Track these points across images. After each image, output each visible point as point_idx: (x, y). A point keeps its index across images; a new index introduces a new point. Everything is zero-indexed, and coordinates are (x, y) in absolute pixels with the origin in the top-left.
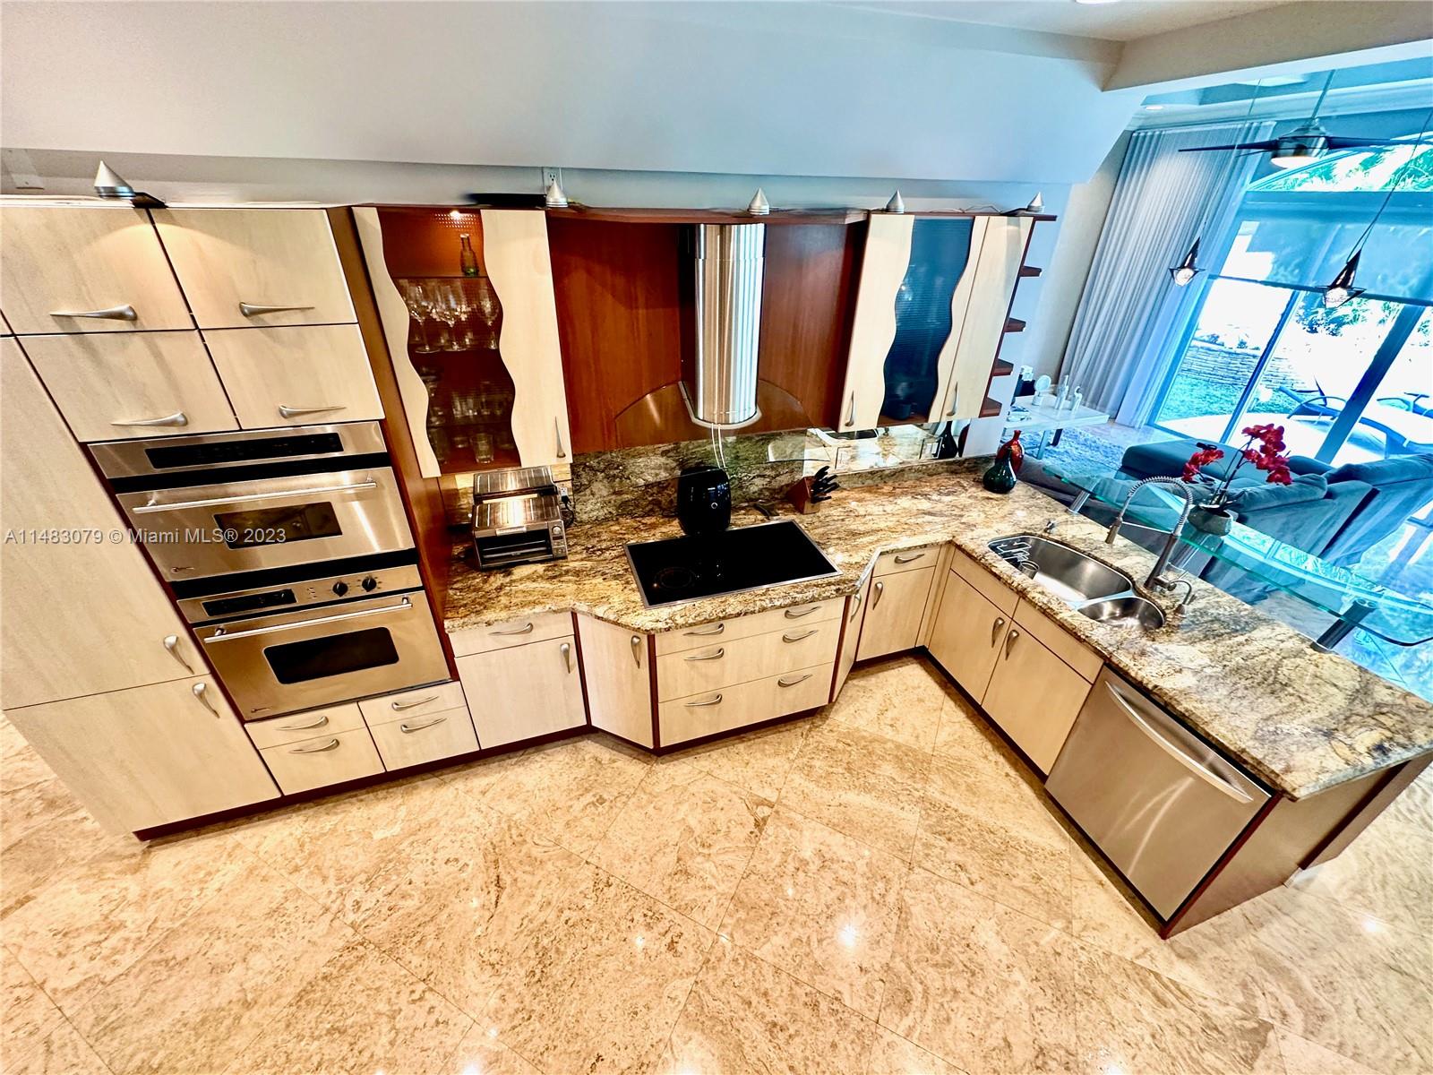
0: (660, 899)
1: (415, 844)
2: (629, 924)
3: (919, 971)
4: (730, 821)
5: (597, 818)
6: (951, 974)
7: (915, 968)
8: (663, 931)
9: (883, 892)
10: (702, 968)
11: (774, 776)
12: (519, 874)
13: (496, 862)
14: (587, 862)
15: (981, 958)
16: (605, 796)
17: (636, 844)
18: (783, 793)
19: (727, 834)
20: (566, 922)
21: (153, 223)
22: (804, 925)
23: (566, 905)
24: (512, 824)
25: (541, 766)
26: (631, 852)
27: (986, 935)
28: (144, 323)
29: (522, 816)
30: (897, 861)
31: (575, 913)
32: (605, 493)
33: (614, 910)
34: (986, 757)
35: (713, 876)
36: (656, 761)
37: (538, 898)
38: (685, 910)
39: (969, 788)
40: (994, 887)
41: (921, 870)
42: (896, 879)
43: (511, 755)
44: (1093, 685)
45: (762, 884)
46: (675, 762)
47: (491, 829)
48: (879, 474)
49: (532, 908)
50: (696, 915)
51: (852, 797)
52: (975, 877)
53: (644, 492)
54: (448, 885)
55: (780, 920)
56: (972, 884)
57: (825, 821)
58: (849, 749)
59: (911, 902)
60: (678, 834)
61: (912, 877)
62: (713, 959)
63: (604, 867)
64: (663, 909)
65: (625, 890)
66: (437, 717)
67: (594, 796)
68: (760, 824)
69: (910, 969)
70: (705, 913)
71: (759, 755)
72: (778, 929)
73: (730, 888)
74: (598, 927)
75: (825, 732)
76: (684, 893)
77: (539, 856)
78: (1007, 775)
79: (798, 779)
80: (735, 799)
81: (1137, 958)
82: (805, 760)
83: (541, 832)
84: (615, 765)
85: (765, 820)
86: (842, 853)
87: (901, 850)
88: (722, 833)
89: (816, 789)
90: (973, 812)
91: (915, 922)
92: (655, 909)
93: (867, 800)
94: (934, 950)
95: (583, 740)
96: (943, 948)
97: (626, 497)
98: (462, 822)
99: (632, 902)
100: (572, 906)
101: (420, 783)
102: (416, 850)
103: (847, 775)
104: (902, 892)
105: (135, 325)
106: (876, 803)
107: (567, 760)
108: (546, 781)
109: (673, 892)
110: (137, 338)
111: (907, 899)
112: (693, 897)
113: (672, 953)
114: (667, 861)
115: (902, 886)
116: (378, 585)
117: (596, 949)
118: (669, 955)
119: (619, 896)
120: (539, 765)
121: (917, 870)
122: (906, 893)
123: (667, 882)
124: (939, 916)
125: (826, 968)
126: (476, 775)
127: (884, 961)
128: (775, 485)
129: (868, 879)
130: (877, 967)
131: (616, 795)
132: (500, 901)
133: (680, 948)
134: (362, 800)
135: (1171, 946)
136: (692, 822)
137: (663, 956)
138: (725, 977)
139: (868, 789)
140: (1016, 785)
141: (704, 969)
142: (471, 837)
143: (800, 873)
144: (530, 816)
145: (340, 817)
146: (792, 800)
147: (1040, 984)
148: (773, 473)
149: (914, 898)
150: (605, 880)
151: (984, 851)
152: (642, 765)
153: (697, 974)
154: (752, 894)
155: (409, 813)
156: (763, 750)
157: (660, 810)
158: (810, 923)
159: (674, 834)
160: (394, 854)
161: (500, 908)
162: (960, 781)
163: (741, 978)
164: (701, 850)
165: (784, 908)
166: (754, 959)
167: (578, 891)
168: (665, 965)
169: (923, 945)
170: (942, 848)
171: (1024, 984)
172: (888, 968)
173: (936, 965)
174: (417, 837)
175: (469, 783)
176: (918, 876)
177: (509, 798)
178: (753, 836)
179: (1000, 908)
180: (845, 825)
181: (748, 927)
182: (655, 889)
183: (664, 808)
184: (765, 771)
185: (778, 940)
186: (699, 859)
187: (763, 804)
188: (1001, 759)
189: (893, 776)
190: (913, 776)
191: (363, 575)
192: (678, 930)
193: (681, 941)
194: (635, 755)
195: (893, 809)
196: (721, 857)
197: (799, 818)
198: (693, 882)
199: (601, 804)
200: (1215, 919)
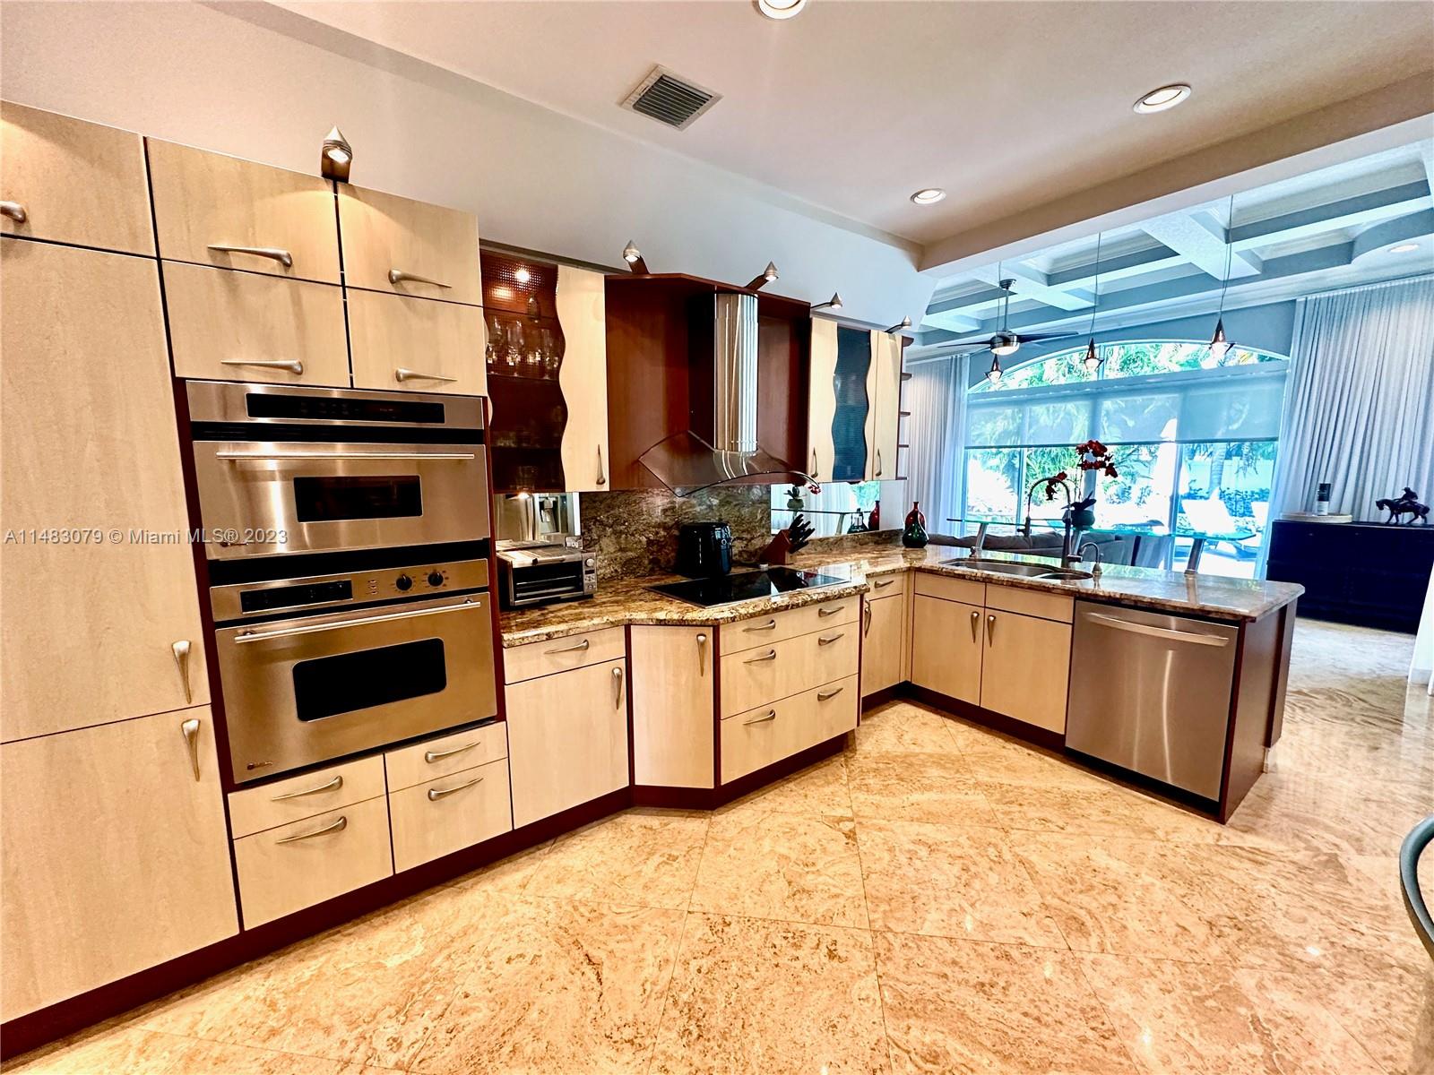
0: (792, 919)
1: (453, 957)
2: (773, 950)
3: (1073, 900)
4: (820, 841)
5: (676, 873)
6: (1099, 894)
7: (1067, 899)
8: (814, 944)
9: (998, 854)
10: (876, 963)
11: (838, 799)
12: (612, 945)
13: (576, 942)
14: (689, 912)
15: (1111, 876)
16: (675, 853)
17: (736, 882)
18: (855, 808)
19: (824, 850)
20: (699, 971)
21: (336, 191)
22: (949, 898)
23: (689, 956)
24: (577, 904)
25: (583, 847)
26: (734, 890)
27: (1100, 859)
28: (296, 271)
29: (586, 893)
30: (992, 830)
31: (704, 961)
32: (612, 549)
33: (747, 944)
34: (1004, 747)
35: (834, 886)
36: (712, 814)
37: (650, 959)
38: (826, 920)
39: (1007, 768)
40: (1080, 826)
41: (1015, 831)
42: (1000, 842)
43: (540, 846)
44: (1073, 624)
45: (886, 878)
46: (734, 810)
47: (551, 915)
48: (826, 541)
49: (649, 971)
50: (839, 921)
51: (916, 797)
52: (1061, 824)
53: (647, 550)
54: (523, 982)
55: (924, 899)
56: (1063, 829)
57: (908, 818)
58: (891, 766)
59: (1026, 854)
60: (774, 863)
61: (1012, 837)
62: (882, 952)
63: (712, 910)
64: (802, 927)
65: (749, 924)
66: (471, 775)
67: (662, 856)
68: (851, 835)
69: (1064, 901)
70: (847, 916)
71: (813, 788)
72: (926, 908)
73: (857, 891)
74: (740, 964)
75: (861, 759)
76: (813, 907)
77: (629, 922)
78: (1029, 755)
79: (862, 796)
80: (813, 823)
81: (1218, 841)
82: (858, 781)
83: (617, 901)
84: (669, 827)
85: (853, 832)
86: (941, 837)
87: (989, 821)
88: (818, 851)
89: (882, 799)
90: (1022, 783)
91: (1040, 867)
92: (792, 930)
93: (932, 795)
94: (1072, 882)
95: (620, 816)
96: (1077, 878)
97: (631, 554)
98: (510, 918)
99: (763, 932)
100: (696, 955)
101: (430, 898)
102: (458, 962)
103: (902, 783)
104: (1012, 850)
105: (286, 271)
106: (942, 796)
107: (611, 835)
108: (598, 858)
109: (802, 911)
110: (283, 283)
111: (1021, 853)
112: (825, 908)
113: (836, 960)
114: (778, 887)
115: (1010, 845)
116: (445, 581)
117: (750, 984)
118: (835, 963)
119: (745, 931)
120: (580, 847)
121: (1013, 832)
122: (1017, 849)
123: (789, 903)
124: (1056, 857)
125: (994, 924)
126: (503, 873)
127: (1039, 903)
128: (751, 548)
129: (977, 848)
130: (1037, 908)
131: (687, 849)
132: (603, 977)
133: (841, 952)
134: (350, 934)
135: (1232, 826)
136: (783, 851)
137: (828, 966)
138: (905, 962)
139: (929, 788)
140: (1040, 759)
141: (879, 963)
142: (529, 929)
143: (914, 860)
144: (595, 891)
145: (323, 959)
146: (868, 811)
147: (1169, 879)
148: (749, 537)
149: (1025, 851)
150: (721, 921)
151: (1054, 805)
152: (699, 821)
153: (875, 969)
154: (882, 889)
155: (429, 929)
156: (814, 784)
157: (742, 849)
158: (952, 895)
159: (772, 865)
160: (427, 975)
161: (606, 984)
162: (998, 766)
163: (922, 958)
164: (806, 869)
165: (920, 891)
166: (922, 938)
167: (695, 940)
168: (836, 973)
169: (1060, 881)
170: (1020, 812)
171: (1158, 883)
172: (1046, 907)
173: (1081, 892)
174: (453, 949)
175: (497, 881)
176: (1016, 836)
177: (559, 882)
178: (850, 845)
179: (1098, 839)
180: (929, 817)
181: (898, 915)
182: (779, 913)
183: (746, 847)
184: (827, 797)
185: (933, 916)
186: (810, 877)
187: (841, 821)
188: (1016, 746)
189: (942, 774)
190: (958, 771)
191: (429, 568)
192: (829, 940)
193: (838, 947)
194: (687, 814)
195: (959, 796)
196: (833, 869)
197: (884, 822)
198: (817, 897)
199: (674, 861)
200: (1243, 803)
